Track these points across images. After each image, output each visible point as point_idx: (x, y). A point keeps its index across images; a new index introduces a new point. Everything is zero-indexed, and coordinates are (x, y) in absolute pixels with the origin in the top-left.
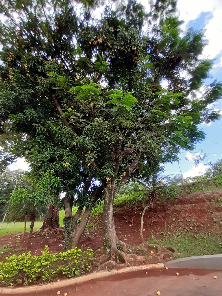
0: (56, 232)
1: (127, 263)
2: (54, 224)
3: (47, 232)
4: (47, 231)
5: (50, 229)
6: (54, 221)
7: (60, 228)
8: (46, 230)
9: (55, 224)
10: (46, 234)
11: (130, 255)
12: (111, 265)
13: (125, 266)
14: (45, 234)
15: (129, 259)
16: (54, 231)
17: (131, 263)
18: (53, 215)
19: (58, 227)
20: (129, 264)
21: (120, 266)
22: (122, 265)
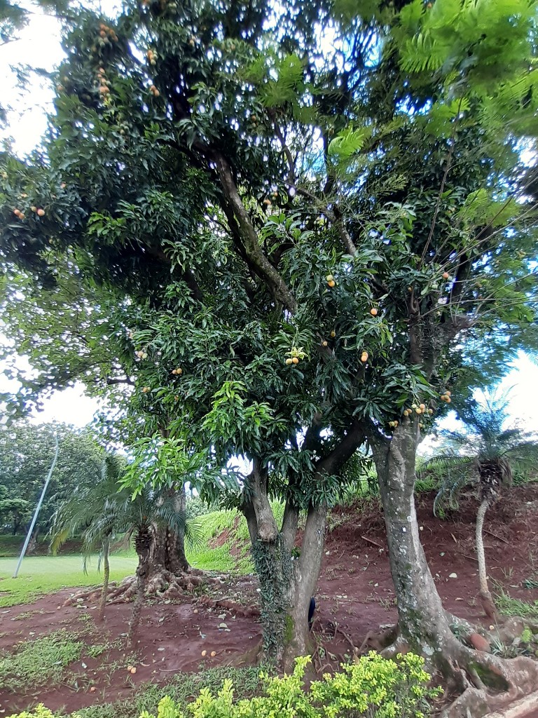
0: (182, 584)
1: (515, 687)
2: (173, 562)
3: (159, 586)
4: (159, 581)
5: (165, 575)
6: (175, 553)
7: (190, 573)
8: (155, 580)
9: (177, 561)
10: (158, 591)
11: (515, 662)
12: (478, 703)
13: (514, 697)
14: (154, 591)
15: (517, 675)
16: (177, 583)
17: (525, 686)
18: (169, 535)
19: (185, 570)
20: (520, 688)
21: (498, 700)
22: (503, 696)
